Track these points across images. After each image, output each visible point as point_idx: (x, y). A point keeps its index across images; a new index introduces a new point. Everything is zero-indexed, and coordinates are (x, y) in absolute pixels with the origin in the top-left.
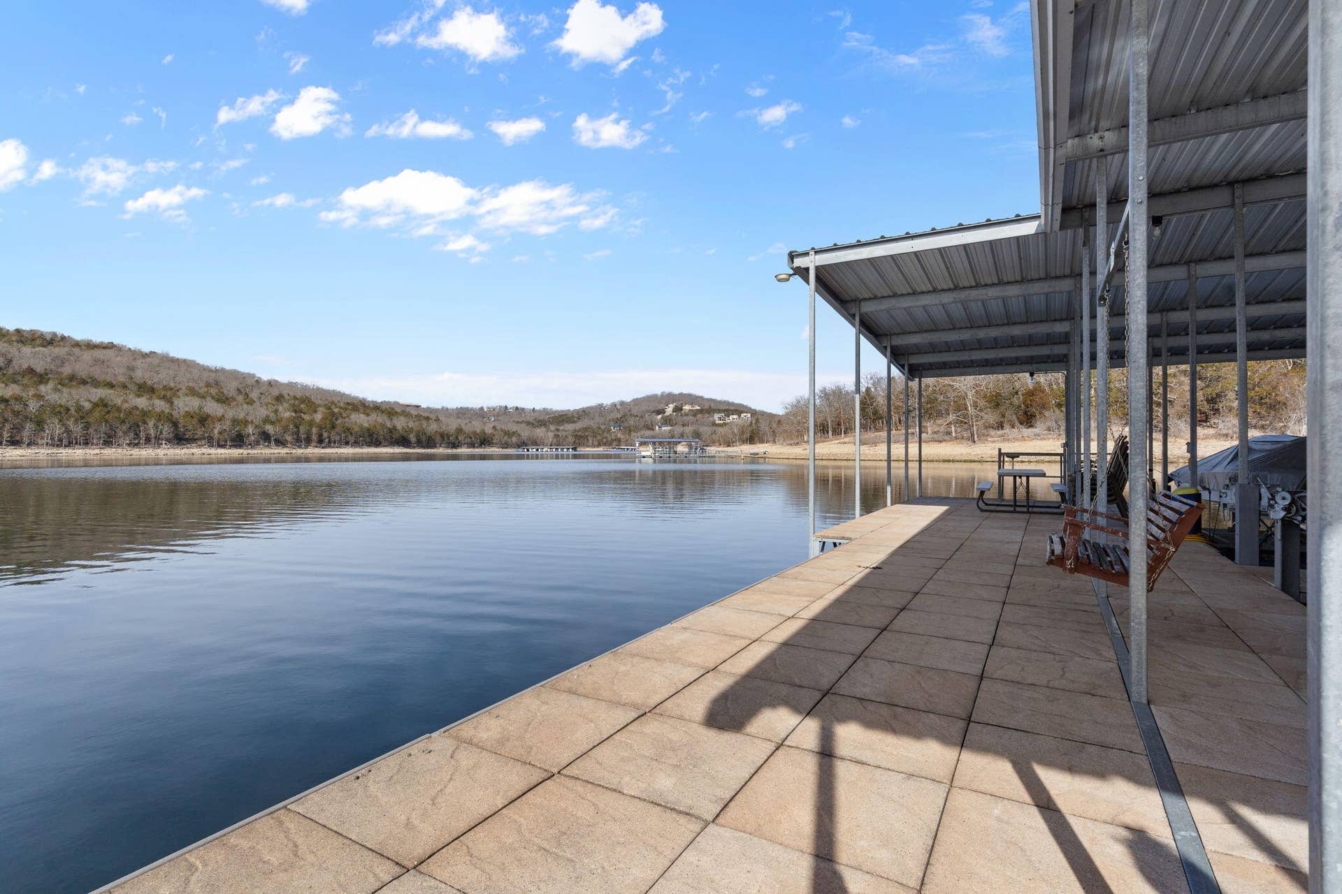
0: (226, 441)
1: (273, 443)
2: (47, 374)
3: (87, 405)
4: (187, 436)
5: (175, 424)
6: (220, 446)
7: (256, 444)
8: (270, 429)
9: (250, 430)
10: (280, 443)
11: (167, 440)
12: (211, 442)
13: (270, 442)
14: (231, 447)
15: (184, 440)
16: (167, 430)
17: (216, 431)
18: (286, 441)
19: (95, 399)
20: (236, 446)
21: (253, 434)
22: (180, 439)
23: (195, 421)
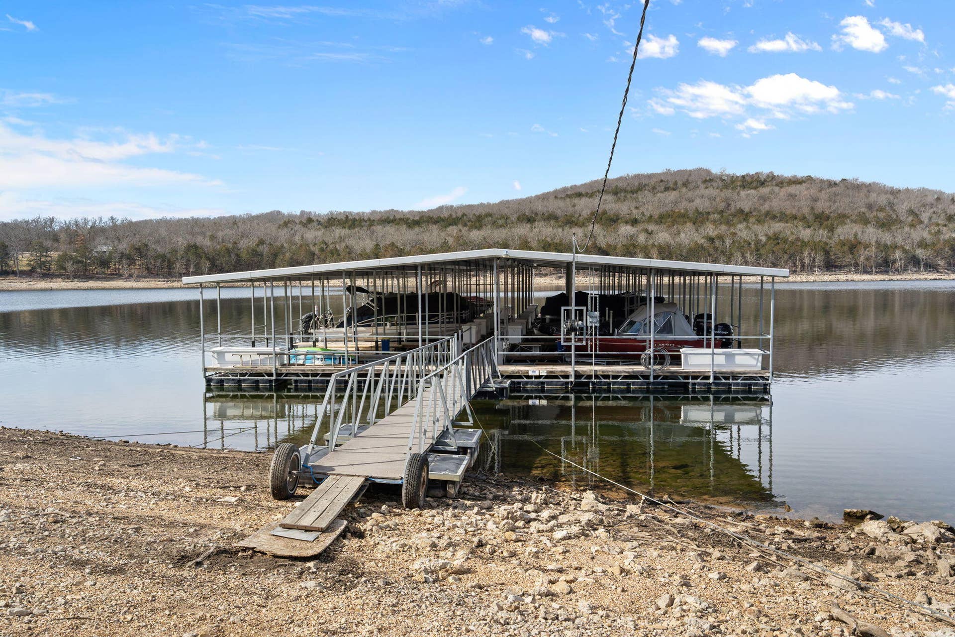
0: (871, 267)
1: (922, 269)
2: (751, 213)
3: (764, 239)
4: (836, 264)
5: (827, 253)
6: (866, 272)
7: (904, 270)
8: (920, 253)
9: (898, 254)
10: (931, 267)
11: (819, 267)
12: (857, 267)
13: (919, 267)
14: (877, 273)
15: (836, 267)
16: (819, 259)
17: (862, 258)
18: (938, 265)
19: (771, 233)
20: (882, 272)
21: (901, 259)
22: (830, 266)
23: (846, 248)
